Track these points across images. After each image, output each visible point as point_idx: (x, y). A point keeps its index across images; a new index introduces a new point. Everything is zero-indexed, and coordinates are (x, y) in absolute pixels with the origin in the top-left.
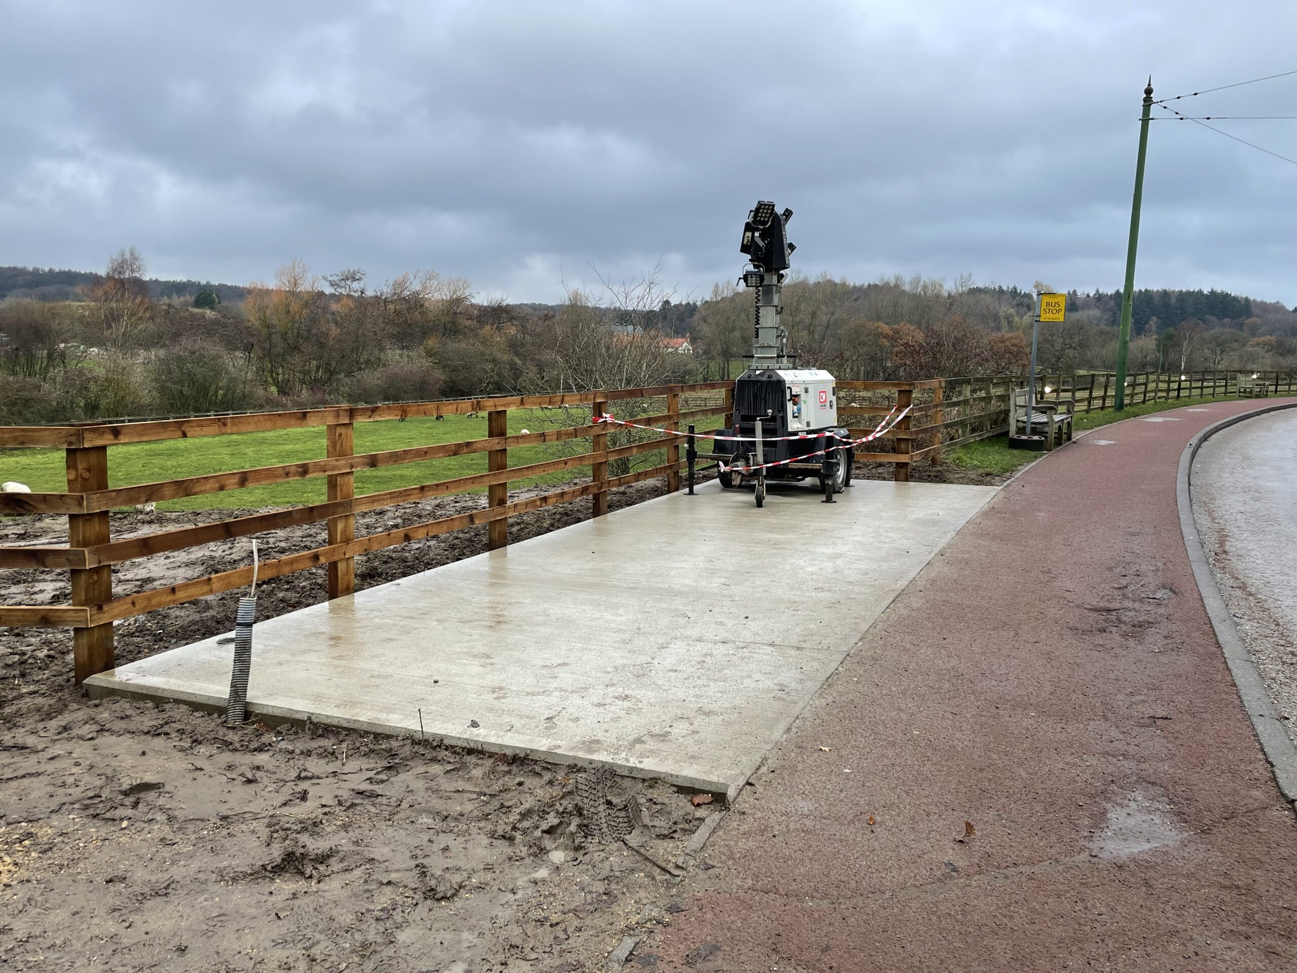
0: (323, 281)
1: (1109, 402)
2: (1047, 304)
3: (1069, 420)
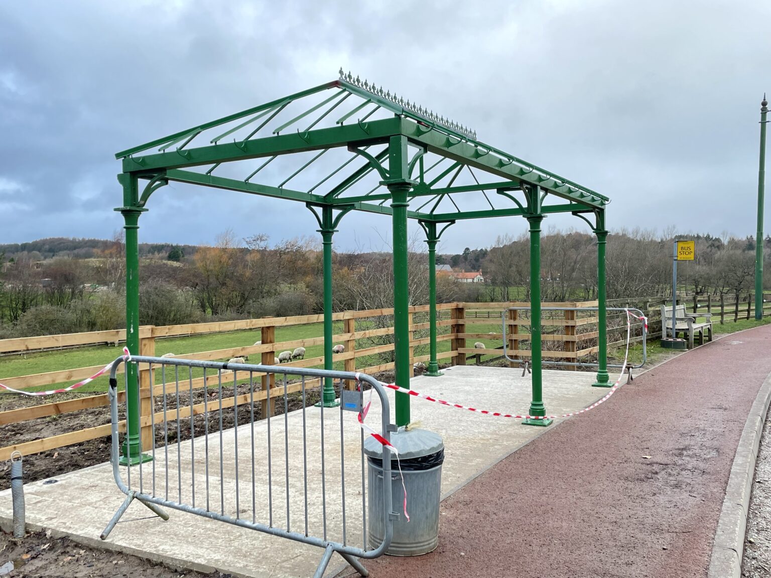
0: (243, 241)
1: (753, 313)
2: (682, 248)
3: (709, 326)
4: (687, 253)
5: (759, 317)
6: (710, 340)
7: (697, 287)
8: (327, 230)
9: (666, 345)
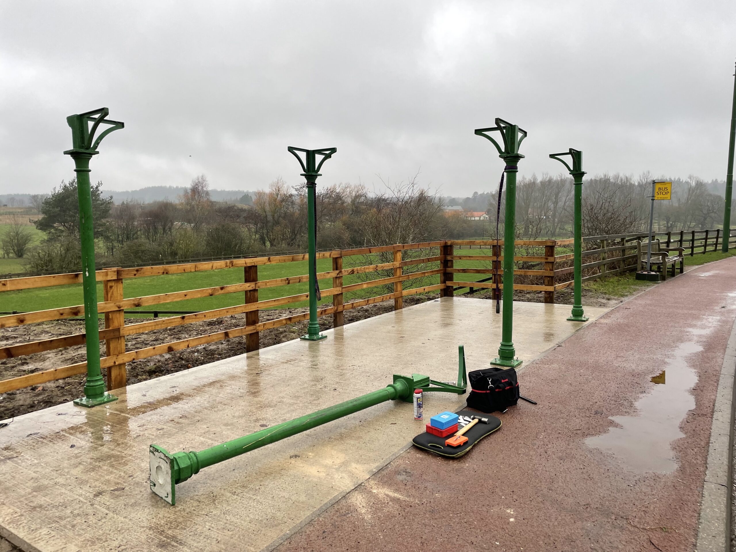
0: (292, 189)
1: (720, 247)
2: (659, 189)
3: (681, 260)
4: (664, 193)
5: (725, 249)
6: (682, 271)
7: (668, 223)
8: (310, 173)
9: (641, 278)
